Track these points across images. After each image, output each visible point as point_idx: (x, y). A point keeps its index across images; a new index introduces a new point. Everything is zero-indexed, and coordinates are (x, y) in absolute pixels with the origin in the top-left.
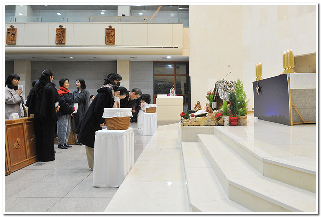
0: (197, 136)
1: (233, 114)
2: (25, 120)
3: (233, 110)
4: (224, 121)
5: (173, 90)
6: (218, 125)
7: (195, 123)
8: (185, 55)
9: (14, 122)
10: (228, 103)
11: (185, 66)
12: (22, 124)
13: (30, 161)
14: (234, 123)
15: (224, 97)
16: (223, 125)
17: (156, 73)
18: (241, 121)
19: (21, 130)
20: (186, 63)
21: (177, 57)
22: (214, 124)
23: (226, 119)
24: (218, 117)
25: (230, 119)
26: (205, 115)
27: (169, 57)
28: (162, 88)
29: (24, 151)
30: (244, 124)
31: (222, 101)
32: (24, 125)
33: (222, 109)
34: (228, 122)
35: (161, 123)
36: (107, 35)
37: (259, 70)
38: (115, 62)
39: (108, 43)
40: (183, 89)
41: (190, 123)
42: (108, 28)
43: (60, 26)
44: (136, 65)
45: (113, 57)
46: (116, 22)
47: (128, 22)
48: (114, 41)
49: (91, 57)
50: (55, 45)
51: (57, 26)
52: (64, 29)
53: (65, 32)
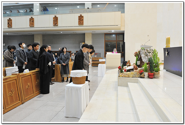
0: (128, 84)
1: (151, 71)
2: (32, 73)
3: (150, 69)
4: (144, 75)
5: (115, 50)
6: (141, 77)
7: (126, 76)
8: (122, 30)
9: (26, 74)
10: (147, 64)
11: (122, 36)
12: (31, 75)
14: (151, 77)
15: (145, 60)
16: (144, 78)
17: (106, 40)
18: (156, 76)
19: (30, 78)
20: (123, 34)
21: (118, 31)
22: (138, 76)
23: (146, 74)
24: (141, 74)
25: (148, 74)
26: (132, 70)
27: (113, 31)
28: (109, 48)
29: (32, 90)
30: (158, 78)
31: (144, 62)
32: (32, 75)
33: (143, 68)
34: (147, 76)
35: (108, 68)
36: (79, 20)
37: (168, 41)
38: (84, 34)
39: (80, 24)
40: (121, 49)
41: (123, 76)
42: (80, 16)
43: (55, 16)
44: (95, 35)
45: (83, 32)
46: (84, 12)
47: (90, 12)
48: (83, 23)
49: (72, 32)
50: (53, 26)
51: (53, 16)
52: (57, 18)
53: (57, 19)
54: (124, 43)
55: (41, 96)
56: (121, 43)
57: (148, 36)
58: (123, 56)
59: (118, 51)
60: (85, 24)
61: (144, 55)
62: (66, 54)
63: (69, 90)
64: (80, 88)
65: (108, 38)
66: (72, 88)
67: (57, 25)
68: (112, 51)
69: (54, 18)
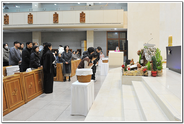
0: (132, 82)
1: (154, 69)
2: (35, 72)
3: (153, 67)
4: (148, 74)
6: (145, 76)
7: (130, 74)
8: (125, 28)
9: (29, 74)
10: (151, 62)
11: (125, 34)
12: (33, 74)
13: (38, 94)
14: (154, 75)
15: (148, 58)
16: (147, 76)
17: (108, 38)
18: (159, 74)
19: (33, 77)
20: (125, 32)
21: (121, 29)
22: (142, 75)
23: (150, 72)
24: (145, 72)
25: (152, 72)
26: (136, 68)
27: (115, 29)
28: (111, 47)
29: (35, 89)
30: (160, 76)
31: (147, 61)
32: (34, 74)
33: (147, 66)
34: (151, 74)
35: (111, 67)
36: (80, 17)
37: (170, 40)
38: (86, 32)
39: (81, 22)
40: (124, 47)
41: (127, 74)
42: (81, 13)
43: (55, 13)
44: (97, 33)
45: (84, 29)
46: (85, 9)
47: (92, 9)
48: (85, 21)
49: (73, 30)
50: (53, 23)
51: (54, 13)
52: (58, 14)
53: (58, 16)
54: (127, 42)
55: (44, 96)
56: (124, 41)
57: (151, 34)
58: (126, 54)
59: (121, 50)
60: (87, 21)
61: (147, 54)
62: (68, 53)
63: (75, 88)
64: (86, 87)
65: (110, 35)
66: (78, 86)
67: (58, 23)
68: (114, 49)
69: (54, 15)
